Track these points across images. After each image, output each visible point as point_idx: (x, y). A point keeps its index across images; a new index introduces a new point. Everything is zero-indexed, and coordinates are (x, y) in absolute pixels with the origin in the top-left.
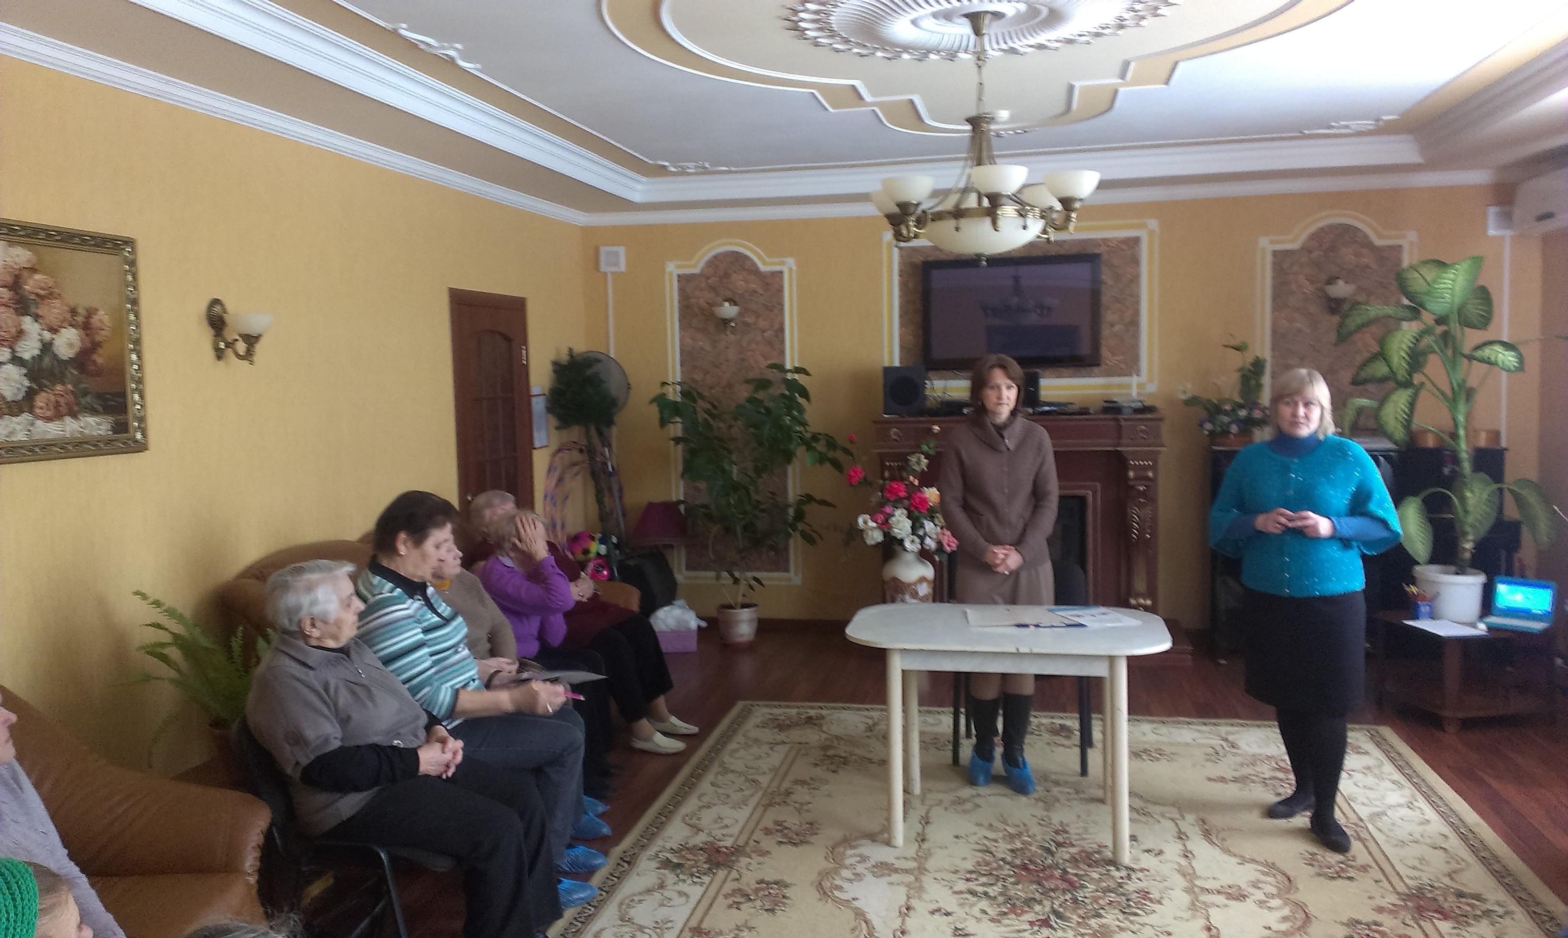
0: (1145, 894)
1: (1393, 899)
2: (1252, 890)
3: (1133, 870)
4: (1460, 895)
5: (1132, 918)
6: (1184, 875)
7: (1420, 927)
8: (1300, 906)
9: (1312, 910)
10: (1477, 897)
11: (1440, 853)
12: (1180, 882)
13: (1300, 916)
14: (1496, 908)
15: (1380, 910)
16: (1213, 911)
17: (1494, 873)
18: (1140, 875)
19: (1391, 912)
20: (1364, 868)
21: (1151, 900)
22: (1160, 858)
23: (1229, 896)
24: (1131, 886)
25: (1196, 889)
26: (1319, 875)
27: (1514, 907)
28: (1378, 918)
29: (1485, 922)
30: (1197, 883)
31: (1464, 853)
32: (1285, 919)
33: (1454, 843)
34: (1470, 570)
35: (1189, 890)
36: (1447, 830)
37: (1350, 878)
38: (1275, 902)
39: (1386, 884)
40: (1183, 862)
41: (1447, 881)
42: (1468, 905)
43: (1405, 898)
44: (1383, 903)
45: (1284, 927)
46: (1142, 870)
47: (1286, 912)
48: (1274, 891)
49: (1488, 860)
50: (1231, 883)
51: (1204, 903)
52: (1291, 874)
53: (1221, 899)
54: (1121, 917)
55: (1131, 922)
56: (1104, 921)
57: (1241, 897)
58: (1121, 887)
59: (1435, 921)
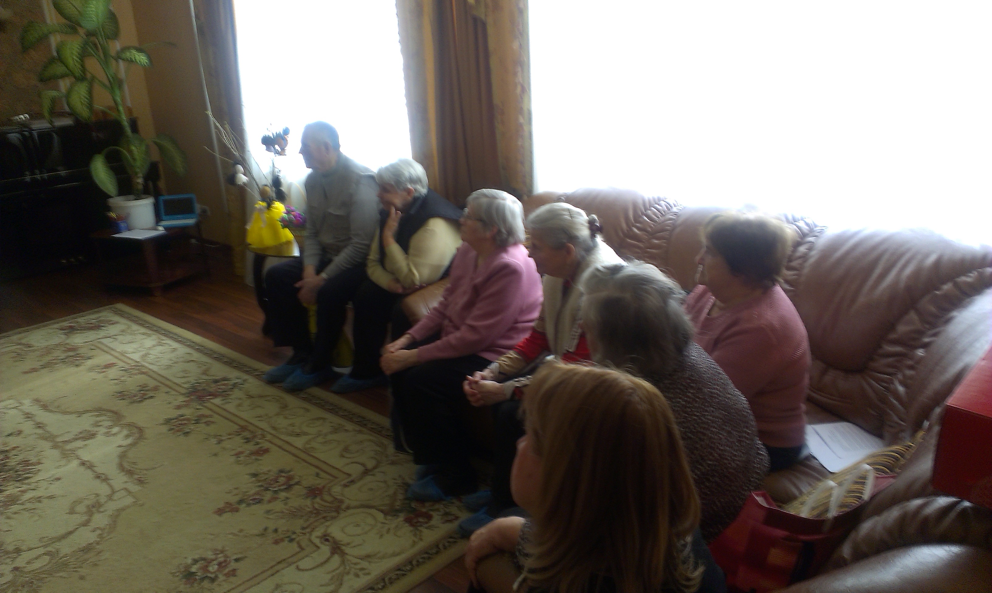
0: (26, 463)
1: (181, 399)
2: (96, 429)
3: (7, 451)
4: (216, 381)
5: (27, 481)
6: (46, 439)
7: (205, 407)
8: (130, 425)
9: (141, 424)
10: (225, 379)
11: (192, 364)
12: (46, 445)
13: (135, 430)
14: (237, 381)
15: (179, 407)
16: (80, 453)
17: (225, 363)
18: (14, 452)
19: (186, 406)
20: (156, 389)
21: (32, 464)
22: (22, 435)
23: (85, 439)
24: (12, 462)
25: (60, 444)
26: (132, 403)
27: (246, 377)
28: (180, 412)
29: (236, 391)
30: (59, 439)
31: (205, 359)
32: (127, 436)
33: (196, 355)
34: (144, 196)
35: (55, 446)
36: (188, 350)
37: (151, 397)
38: (115, 430)
39: (173, 393)
40: (40, 431)
41: (204, 377)
42: (224, 385)
43: (189, 395)
44: (177, 403)
45: (129, 441)
46: (14, 448)
47: (125, 432)
48: (109, 423)
49: (219, 358)
50: (79, 430)
51: (70, 450)
52: (115, 409)
53: (79, 443)
57: (92, 436)
59: (211, 400)
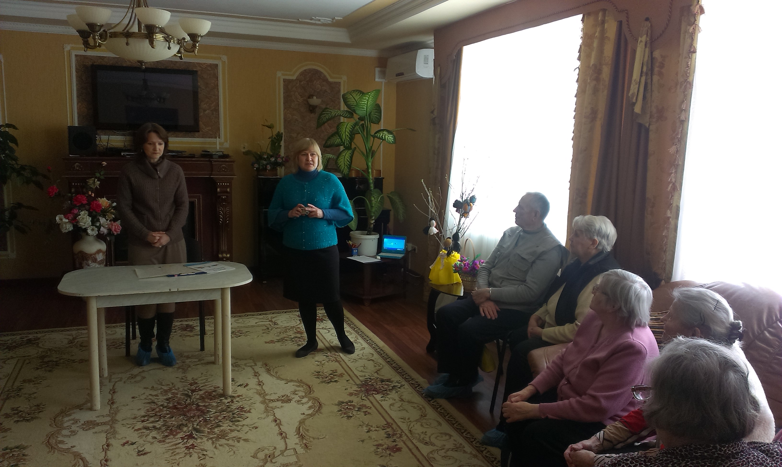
0: (241, 409)
1: (355, 388)
2: (293, 396)
3: (233, 397)
4: (382, 381)
5: (236, 423)
6: (260, 395)
7: (369, 399)
8: (316, 400)
9: (322, 400)
10: (389, 380)
11: (371, 362)
12: (258, 399)
13: (317, 404)
14: (397, 384)
15: (351, 394)
16: (275, 411)
17: (394, 368)
18: (238, 399)
19: (356, 394)
20: (341, 375)
21: (245, 412)
22: (247, 388)
23: (283, 401)
24: (234, 406)
25: (267, 401)
26: (322, 382)
27: (404, 383)
28: (351, 398)
29: (394, 391)
30: (267, 397)
31: (381, 361)
32: (310, 408)
33: (376, 356)
34: (373, 233)
35: (263, 402)
36: (372, 351)
37: (336, 381)
38: (305, 400)
39: (351, 381)
40: (259, 388)
41: (376, 375)
42: (386, 385)
43: (360, 386)
44: (351, 391)
45: (310, 412)
46: (239, 396)
47: (310, 404)
48: (304, 394)
49: (390, 362)
50: (283, 394)
51: (272, 407)
52: (310, 384)
53: (279, 404)
54: (231, 424)
55: (237, 426)
56: (222, 428)
57: (289, 400)
58: (229, 408)
59: (375, 396)
